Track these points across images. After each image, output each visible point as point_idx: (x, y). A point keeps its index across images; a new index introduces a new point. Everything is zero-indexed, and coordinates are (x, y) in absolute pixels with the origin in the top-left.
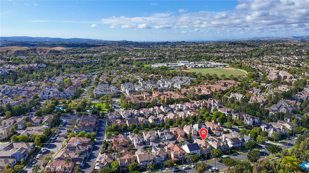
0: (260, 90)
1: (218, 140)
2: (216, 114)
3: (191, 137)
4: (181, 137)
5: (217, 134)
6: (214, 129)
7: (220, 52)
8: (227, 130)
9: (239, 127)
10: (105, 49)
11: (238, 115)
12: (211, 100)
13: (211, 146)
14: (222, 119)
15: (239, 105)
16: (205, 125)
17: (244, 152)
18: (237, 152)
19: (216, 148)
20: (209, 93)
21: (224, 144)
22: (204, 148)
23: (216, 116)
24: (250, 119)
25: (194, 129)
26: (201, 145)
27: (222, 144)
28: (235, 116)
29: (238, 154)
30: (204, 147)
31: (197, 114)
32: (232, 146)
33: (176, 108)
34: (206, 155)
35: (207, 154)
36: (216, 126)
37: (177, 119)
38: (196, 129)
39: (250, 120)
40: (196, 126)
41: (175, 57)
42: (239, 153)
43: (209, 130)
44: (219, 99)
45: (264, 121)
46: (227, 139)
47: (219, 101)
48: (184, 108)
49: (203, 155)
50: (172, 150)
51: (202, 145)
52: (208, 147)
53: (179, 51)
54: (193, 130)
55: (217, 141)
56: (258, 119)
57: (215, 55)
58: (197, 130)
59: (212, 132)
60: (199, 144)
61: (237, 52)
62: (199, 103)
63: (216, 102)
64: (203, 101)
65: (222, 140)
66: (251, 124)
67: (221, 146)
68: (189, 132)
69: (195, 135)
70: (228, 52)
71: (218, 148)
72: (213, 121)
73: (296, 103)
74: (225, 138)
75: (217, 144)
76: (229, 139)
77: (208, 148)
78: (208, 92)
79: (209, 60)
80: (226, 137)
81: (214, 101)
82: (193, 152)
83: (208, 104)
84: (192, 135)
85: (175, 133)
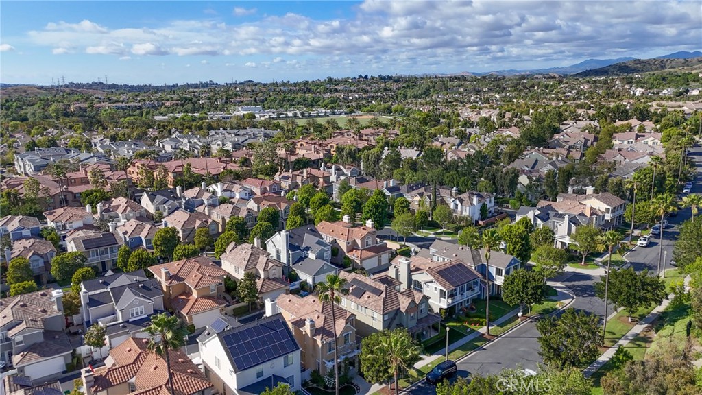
0: (459, 140)
1: (383, 287)
2: (353, 198)
3: (252, 290)
4: (204, 297)
5: (368, 265)
6: (353, 247)
7: (337, 91)
8: (401, 246)
9: (437, 234)
10: (24, 94)
11: (426, 194)
12: (331, 168)
13: (352, 321)
14: (377, 207)
15: (416, 170)
16: (314, 232)
17: (501, 325)
18: (472, 327)
19: (378, 325)
20: (321, 155)
21: (413, 301)
22: (318, 339)
23: (355, 204)
24: (471, 201)
25: (269, 255)
26: (300, 323)
27: (404, 303)
28: (418, 198)
29: (481, 338)
30: (317, 332)
31: (284, 206)
32: (445, 307)
33: (206, 198)
34: (331, 374)
35: (339, 368)
36: (358, 235)
37: (199, 228)
38: (279, 257)
39: (472, 204)
40: (278, 243)
41: (224, 101)
42: (483, 330)
43: (336, 250)
44: (352, 162)
45: (507, 207)
46: (418, 277)
47: (352, 167)
48: (237, 196)
49: (316, 376)
50: (125, 386)
51: (308, 323)
52: (340, 326)
53: (238, 91)
54: (263, 259)
55: (378, 292)
56: (493, 199)
57: (326, 96)
58: (284, 260)
59: (347, 258)
60: (289, 318)
61: (374, 90)
62: (291, 175)
63: (346, 173)
64: (302, 173)
65: (400, 283)
66: (476, 217)
67: (403, 310)
68: (245, 270)
69: (275, 279)
70: (355, 91)
71: (388, 325)
72: (346, 218)
73: (568, 153)
74: (410, 272)
75: (381, 303)
76: (430, 271)
77: (338, 333)
78: (318, 153)
79: (312, 106)
80: (412, 268)
81: (338, 169)
82: (260, 374)
83: (321, 180)
84: (259, 283)
85: (175, 283)
